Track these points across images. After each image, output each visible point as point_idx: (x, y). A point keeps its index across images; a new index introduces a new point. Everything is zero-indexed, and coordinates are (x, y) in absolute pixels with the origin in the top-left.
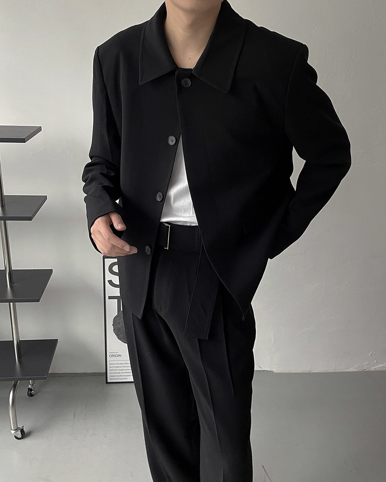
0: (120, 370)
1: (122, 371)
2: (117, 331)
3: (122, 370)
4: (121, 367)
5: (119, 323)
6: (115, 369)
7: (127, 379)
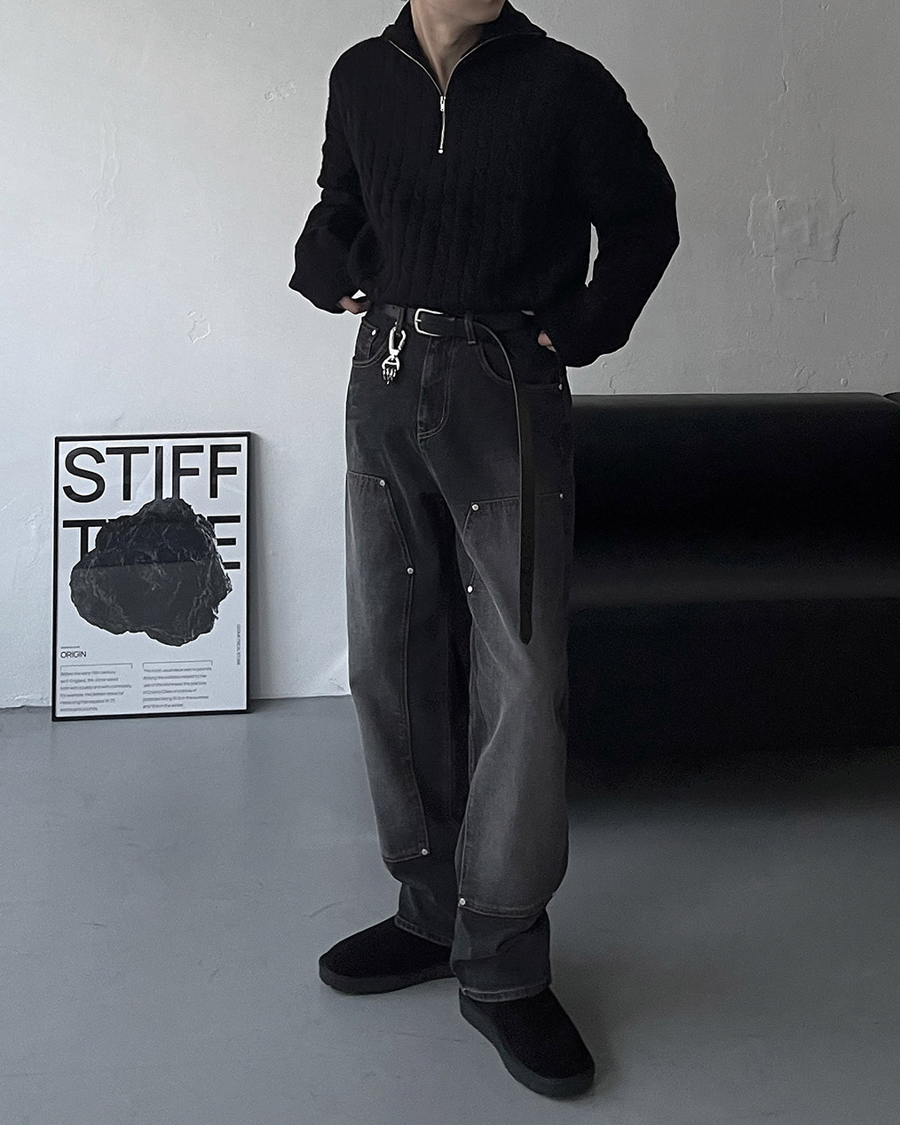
0: (81, 688)
1: (89, 691)
2: (78, 598)
3: (87, 688)
4: (84, 681)
5: (84, 579)
6: (74, 685)
7: (96, 709)
